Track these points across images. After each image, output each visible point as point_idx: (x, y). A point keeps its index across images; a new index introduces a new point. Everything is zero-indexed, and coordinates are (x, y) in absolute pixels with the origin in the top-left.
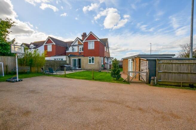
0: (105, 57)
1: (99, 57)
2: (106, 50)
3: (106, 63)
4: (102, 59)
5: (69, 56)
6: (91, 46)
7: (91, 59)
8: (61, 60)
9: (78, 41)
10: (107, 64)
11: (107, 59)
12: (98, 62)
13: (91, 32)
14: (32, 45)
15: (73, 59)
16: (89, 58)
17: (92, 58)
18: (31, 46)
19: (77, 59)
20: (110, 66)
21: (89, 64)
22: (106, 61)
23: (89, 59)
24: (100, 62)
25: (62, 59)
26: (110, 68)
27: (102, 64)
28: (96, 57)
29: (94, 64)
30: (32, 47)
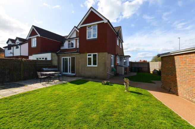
0: (118, 54)
1: (106, 53)
2: (118, 44)
3: (119, 64)
4: (112, 58)
5: (57, 54)
6: (92, 33)
7: (92, 57)
8: (44, 59)
9: (76, 31)
10: (120, 66)
11: (120, 58)
12: (105, 64)
13: (91, 8)
14: (18, 41)
15: (63, 59)
16: (89, 55)
17: (93, 55)
18: (16, 42)
19: (69, 59)
20: (125, 71)
21: (88, 66)
22: (118, 62)
23: (88, 57)
24: (108, 62)
25: (46, 59)
26: (125, 73)
27: (112, 66)
28: (101, 54)
29: (96, 66)
30: (18, 43)
